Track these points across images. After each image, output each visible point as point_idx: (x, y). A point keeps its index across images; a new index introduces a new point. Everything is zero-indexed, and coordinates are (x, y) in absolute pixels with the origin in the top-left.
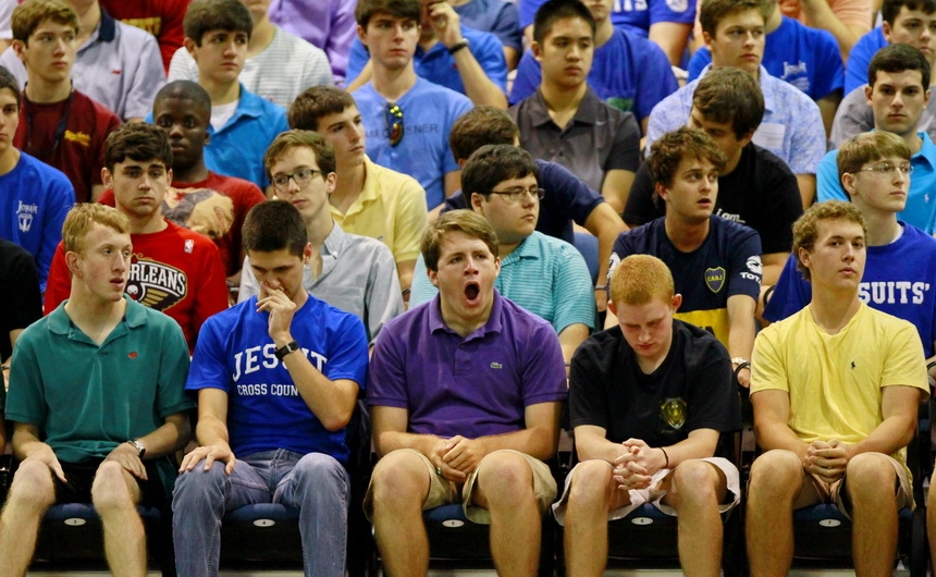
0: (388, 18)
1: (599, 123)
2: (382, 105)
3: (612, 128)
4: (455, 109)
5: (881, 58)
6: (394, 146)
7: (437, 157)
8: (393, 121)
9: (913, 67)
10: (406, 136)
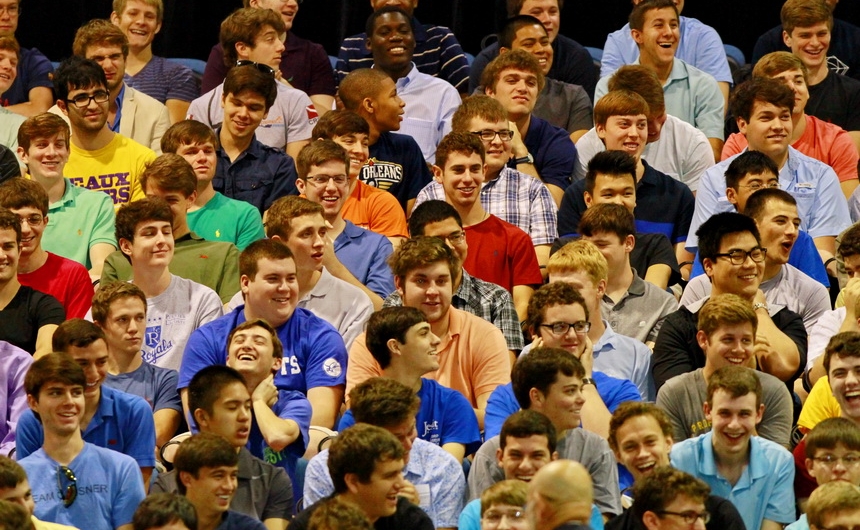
0: (59, 385)
1: (254, 478)
2: (55, 469)
3: (266, 482)
4: (122, 471)
5: (510, 425)
6: (67, 506)
7: (107, 515)
8: (66, 483)
9: (539, 433)
10: (79, 496)
